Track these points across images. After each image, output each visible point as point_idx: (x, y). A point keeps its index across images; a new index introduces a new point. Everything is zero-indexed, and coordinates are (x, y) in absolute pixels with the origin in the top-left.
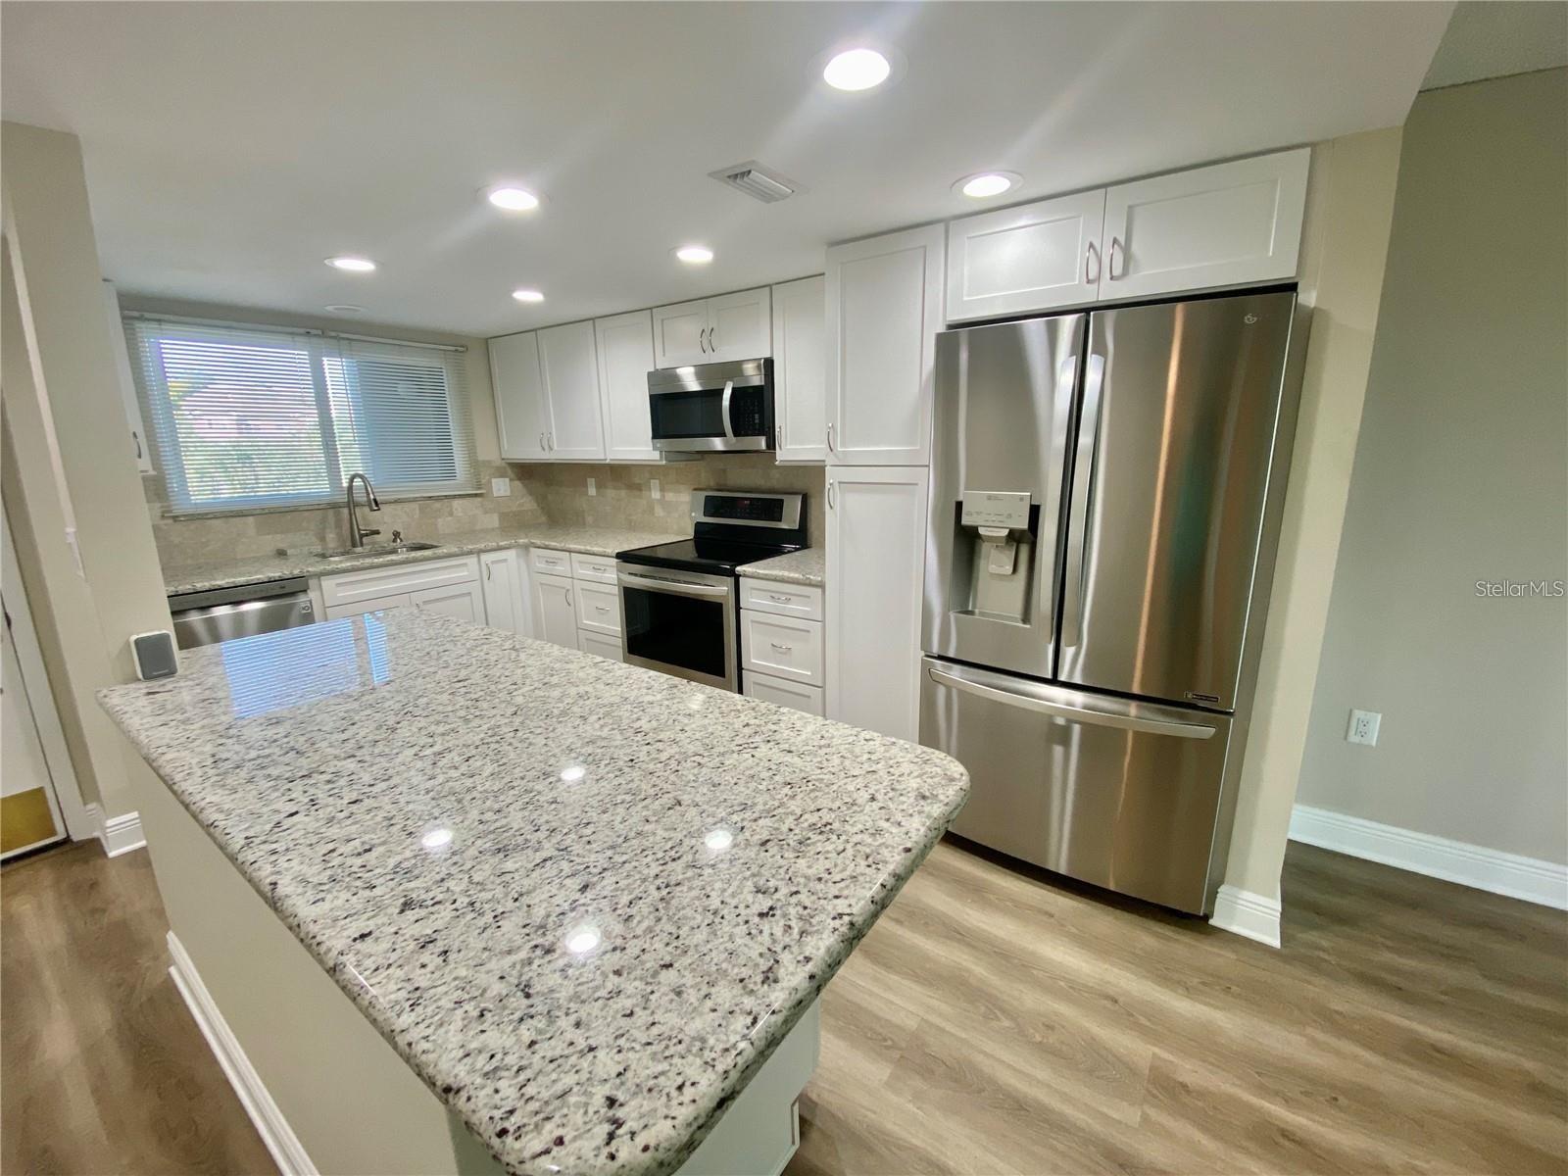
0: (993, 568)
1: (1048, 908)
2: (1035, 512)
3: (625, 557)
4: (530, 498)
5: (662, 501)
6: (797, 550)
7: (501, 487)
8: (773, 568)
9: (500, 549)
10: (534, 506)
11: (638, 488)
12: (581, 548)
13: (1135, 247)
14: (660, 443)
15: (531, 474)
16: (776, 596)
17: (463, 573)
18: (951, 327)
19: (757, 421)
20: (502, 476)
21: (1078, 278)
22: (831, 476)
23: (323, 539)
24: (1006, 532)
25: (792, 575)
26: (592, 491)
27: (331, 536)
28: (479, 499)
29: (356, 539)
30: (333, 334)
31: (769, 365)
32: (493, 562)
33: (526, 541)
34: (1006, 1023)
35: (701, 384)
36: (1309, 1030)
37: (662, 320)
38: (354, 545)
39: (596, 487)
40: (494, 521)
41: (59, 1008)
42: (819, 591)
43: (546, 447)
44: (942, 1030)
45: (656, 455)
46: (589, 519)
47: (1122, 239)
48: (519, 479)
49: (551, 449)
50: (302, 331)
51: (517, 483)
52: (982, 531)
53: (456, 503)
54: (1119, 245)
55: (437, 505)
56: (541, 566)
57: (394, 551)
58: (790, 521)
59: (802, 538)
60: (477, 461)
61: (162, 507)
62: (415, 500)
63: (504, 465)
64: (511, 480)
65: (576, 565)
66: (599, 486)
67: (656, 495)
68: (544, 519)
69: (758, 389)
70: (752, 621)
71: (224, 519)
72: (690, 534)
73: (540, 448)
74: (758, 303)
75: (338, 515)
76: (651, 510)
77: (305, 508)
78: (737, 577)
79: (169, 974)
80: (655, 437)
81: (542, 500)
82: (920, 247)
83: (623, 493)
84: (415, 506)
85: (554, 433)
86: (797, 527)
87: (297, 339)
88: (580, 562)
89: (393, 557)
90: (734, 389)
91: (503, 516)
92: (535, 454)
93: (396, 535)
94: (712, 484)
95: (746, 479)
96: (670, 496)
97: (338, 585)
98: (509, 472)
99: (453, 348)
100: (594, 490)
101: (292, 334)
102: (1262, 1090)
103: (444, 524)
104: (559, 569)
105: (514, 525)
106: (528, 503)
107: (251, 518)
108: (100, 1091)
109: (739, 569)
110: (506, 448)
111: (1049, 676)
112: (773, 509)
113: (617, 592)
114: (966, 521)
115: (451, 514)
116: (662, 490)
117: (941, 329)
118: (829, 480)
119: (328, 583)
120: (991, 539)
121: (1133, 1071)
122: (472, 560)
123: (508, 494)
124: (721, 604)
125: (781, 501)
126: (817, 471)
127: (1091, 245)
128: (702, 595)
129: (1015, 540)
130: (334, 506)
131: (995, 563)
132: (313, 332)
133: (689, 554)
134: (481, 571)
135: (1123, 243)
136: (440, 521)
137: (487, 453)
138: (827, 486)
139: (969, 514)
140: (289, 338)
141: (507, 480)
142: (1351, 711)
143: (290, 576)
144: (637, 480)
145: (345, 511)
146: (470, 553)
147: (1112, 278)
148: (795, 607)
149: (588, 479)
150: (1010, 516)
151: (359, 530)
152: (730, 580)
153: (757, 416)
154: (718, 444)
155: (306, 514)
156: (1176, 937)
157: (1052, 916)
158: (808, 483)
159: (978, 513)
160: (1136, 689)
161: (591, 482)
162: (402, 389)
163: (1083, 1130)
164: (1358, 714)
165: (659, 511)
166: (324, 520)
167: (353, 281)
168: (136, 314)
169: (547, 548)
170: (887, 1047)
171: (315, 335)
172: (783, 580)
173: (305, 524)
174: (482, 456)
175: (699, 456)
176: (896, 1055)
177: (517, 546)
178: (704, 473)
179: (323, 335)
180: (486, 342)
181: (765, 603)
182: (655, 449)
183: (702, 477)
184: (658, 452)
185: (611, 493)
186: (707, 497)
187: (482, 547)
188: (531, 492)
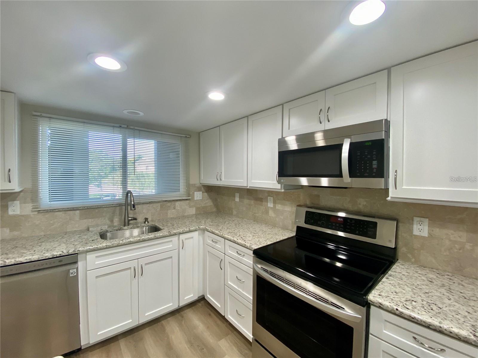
4: (210, 200)
5: (274, 209)
7: (198, 196)
9: (190, 231)
10: (212, 204)
11: (261, 200)
12: (231, 238)
14: (281, 179)
15: (211, 190)
17: (169, 246)
19: (375, 166)
20: (199, 191)
23: (112, 221)
26: (237, 199)
28: (188, 201)
29: (126, 222)
30: (132, 127)
32: (186, 239)
33: (204, 227)
35: (326, 142)
37: (290, 109)
38: (125, 226)
39: (239, 198)
43: (219, 179)
45: (278, 186)
46: (235, 212)
48: (206, 192)
49: (221, 180)
50: (118, 125)
51: (206, 194)
53: (177, 204)
55: (169, 204)
60: (189, 184)
61: (33, 206)
63: (201, 186)
64: (202, 193)
65: (227, 247)
66: (240, 197)
67: (270, 205)
68: (215, 210)
70: (383, 351)
71: (63, 212)
73: (216, 179)
74: (375, 83)
75: (120, 210)
76: (267, 212)
77: (105, 206)
80: (280, 175)
81: (215, 201)
83: (252, 202)
84: (159, 205)
85: (223, 173)
86: (394, 246)
87: (115, 129)
88: (230, 246)
90: (351, 144)
91: (197, 209)
92: (213, 181)
93: (146, 219)
96: (279, 207)
97: (97, 257)
98: (203, 188)
99: (184, 136)
100: (238, 199)
101: (113, 126)
104: (219, 247)
105: (202, 212)
106: (209, 203)
107: (78, 211)
110: (202, 179)
115: (174, 208)
116: (275, 202)
119: (90, 257)
122: (175, 239)
123: (201, 199)
125: (375, 224)
130: (120, 205)
132: (123, 126)
134: (179, 245)
136: (169, 212)
137: (194, 181)
140: (112, 128)
141: (201, 192)
143: (67, 254)
144: (260, 196)
145: (124, 208)
146: (175, 234)
149: (236, 194)
151: (128, 217)
153: (375, 162)
155: (105, 209)
161: (237, 195)
165: (271, 213)
166: (114, 212)
168: (39, 114)
169: (213, 233)
171: (123, 128)
173: (104, 214)
174: (192, 182)
177: (200, 229)
178: (303, 196)
179: (128, 128)
180: (199, 134)
182: (279, 182)
183: (301, 198)
184: (280, 185)
185: (246, 201)
186: (307, 212)
187: (181, 230)
188: (210, 197)
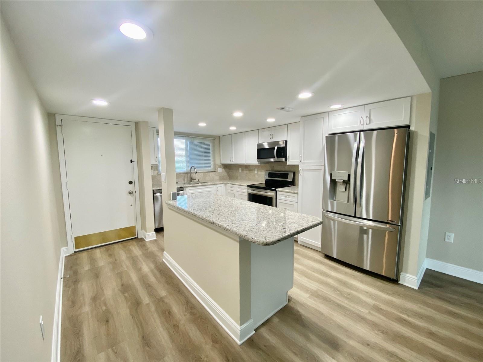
0: (340, 190)
1: (353, 274)
2: (349, 176)
3: (249, 186)
5: (257, 174)
6: (291, 186)
7: (220, 170)
8: (285, 189)
9: (220, 184)
11: (252, 170)
12: (239, 184)
13: (372, 118)
14: (259, 160)
15: (226, 167)
16: (286, 196)
17: (212, 189)
18: (330, 134)
20: (220, 167)
21: (359, 124)
22: (300, 167)
23: (184, 180)
24: (342, 181)
25: (290, 191)
26: (240, 171)
27: (186, 180)
28: (215, 173)
29: (191, 180)
30: (190, 136)
31: (286, 142)
32: (219, 187)
33: (226, 182)
34: (338, 292)
35: (269, 146)
36: (419, 305)
37: (261, 132)
38: (190, 182)
40: (217, 178)
41: (144, 264)
42: (297, 195)
43: (231, 160)
44: (322, 291)
45: (258, 163)
46: (239, 178)
47: (369, 116)
48: (224, 168)
50: (185, 136)
51: (223, 169)
52: (337, 180)
53: (211, 173)
54: (368, 117)
55: (207, 174)
56: (229, 188)
57: (198, 183)
58: (290, 179)
59: (293, 183)
60: (215, 164)
61: (157, 172)
62: (202, 172)
65: (237, 188)
66: (242, 170)
67: (256, 172)
69: (283, 147)
70: (280, 202)
72: (264, 182)
73: (230, 161)
74: (284, 128)
75: (187, 175)
76: (254, 176)
78: (276, 191)
79: (163, 261)
80: (258, 158)
81: (228, 173)
82: (322, 117)
83: (248, 172)
84: (202, 174)
85: (234, 157)
86: (292, 180)
88: (238, 187)
89: (198, 185)
90: (277, 147)
91: (220, 177)
93: (198, 180)
94: (270, 170)
95: (278, 168)
96: (260, 173)
97: (189, 190)
98: (222, 166)
99: (213, 139)
102: (401, 313)
103: (208, 178)
104: (233, 189)
105: (222, 179)
106: (225, 174)
108: (155, 276)
109: (277, 189)
110: (222, 161)
111: (354, 215)
112: (286, 176)
113: (247, 195)
114: (333, 178)
115: (209, 176)
116: (258, 171)
117: (327, 135)
118: (300, 168)
119: (187, 189)
120: (339, 182)
121: (369, 305)
122: (214, 186)
123: (221, 172)
124: (272, 198)
125: (288, 174)
126: (297, 167)
127: (362, 117)
128: (267, 195)
129: (345, 183)
130: (187, 173)
131: (341, 188)
132: (187, 136)
133: (264, 186)
134: (216, 189)
135: (369, 117)
136: (207, 177)
137: (218, 162)
138: (299, 170)
139: (333, 176)
142: (445, 233)
143: (181, 187)
144: (252, 169)
145: (189, 174)
146: (214, 184)
147: (367, 124)
148: (291, 199)
150: (343, 177)
151: (192, 178)
152: (274, 192)
153: (283, 154)
154: (272, 160)
156: (389, 284)
157: (354, 276)
158: (295, 170)
159: (336, 176)
160: (371, 218)
161: (240, 169)
162: (198, 147)
163: (353, 311)
164: (447, 234)
165: (256, 176)
166: (185, 176)
167: (202, 128)
169: (230, 184)
170: (309, 292)
172: (288, 192)
173: (181, 177)
175: (267, 163)
176: (311, 293)
177: (224, 183)
178: (269, 167)
180: (219, 137)
181: (283, 198)
182: (258, 161)
183: (268, 168)
184: (258, 162)
185: (245, 172)
186: (269, 173)
187: (217, 183)
188: (226, 171)
